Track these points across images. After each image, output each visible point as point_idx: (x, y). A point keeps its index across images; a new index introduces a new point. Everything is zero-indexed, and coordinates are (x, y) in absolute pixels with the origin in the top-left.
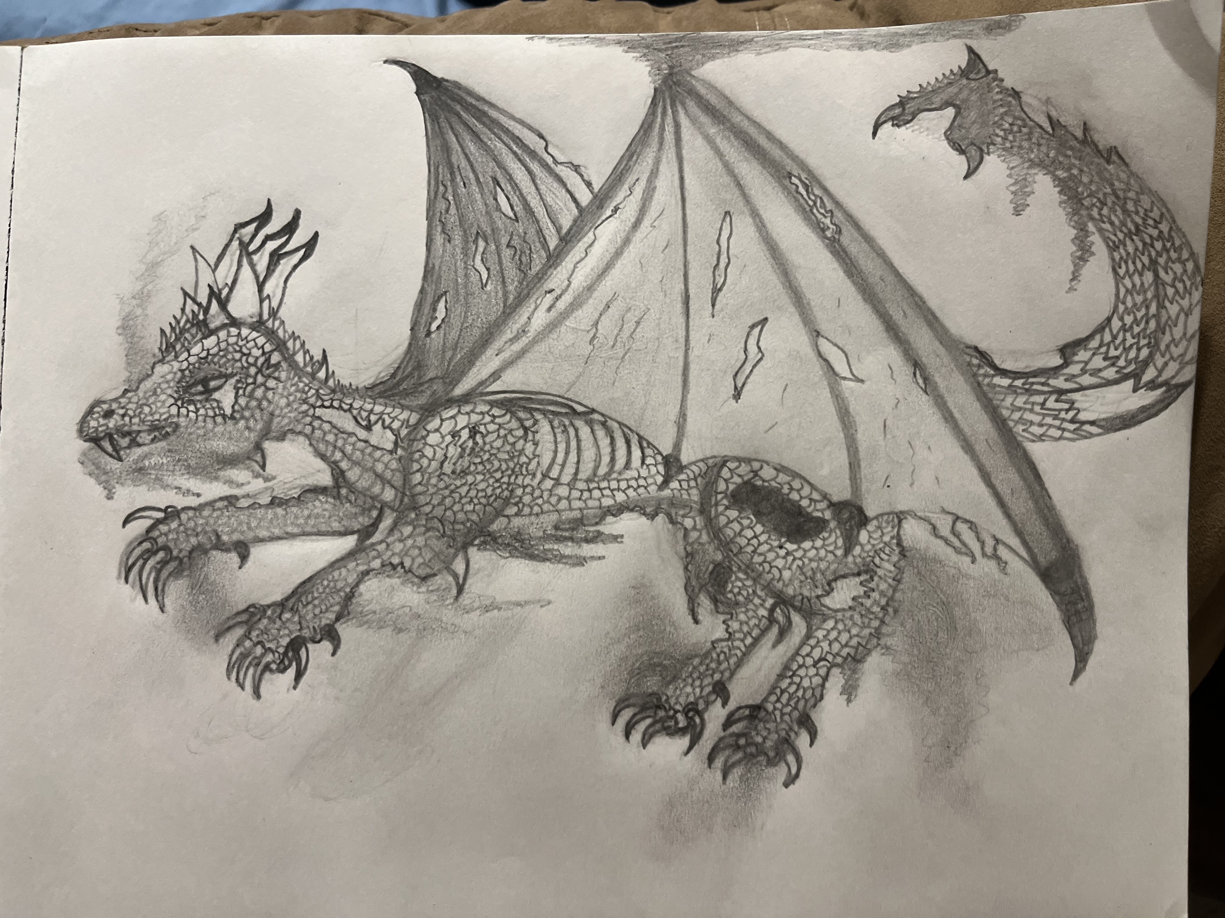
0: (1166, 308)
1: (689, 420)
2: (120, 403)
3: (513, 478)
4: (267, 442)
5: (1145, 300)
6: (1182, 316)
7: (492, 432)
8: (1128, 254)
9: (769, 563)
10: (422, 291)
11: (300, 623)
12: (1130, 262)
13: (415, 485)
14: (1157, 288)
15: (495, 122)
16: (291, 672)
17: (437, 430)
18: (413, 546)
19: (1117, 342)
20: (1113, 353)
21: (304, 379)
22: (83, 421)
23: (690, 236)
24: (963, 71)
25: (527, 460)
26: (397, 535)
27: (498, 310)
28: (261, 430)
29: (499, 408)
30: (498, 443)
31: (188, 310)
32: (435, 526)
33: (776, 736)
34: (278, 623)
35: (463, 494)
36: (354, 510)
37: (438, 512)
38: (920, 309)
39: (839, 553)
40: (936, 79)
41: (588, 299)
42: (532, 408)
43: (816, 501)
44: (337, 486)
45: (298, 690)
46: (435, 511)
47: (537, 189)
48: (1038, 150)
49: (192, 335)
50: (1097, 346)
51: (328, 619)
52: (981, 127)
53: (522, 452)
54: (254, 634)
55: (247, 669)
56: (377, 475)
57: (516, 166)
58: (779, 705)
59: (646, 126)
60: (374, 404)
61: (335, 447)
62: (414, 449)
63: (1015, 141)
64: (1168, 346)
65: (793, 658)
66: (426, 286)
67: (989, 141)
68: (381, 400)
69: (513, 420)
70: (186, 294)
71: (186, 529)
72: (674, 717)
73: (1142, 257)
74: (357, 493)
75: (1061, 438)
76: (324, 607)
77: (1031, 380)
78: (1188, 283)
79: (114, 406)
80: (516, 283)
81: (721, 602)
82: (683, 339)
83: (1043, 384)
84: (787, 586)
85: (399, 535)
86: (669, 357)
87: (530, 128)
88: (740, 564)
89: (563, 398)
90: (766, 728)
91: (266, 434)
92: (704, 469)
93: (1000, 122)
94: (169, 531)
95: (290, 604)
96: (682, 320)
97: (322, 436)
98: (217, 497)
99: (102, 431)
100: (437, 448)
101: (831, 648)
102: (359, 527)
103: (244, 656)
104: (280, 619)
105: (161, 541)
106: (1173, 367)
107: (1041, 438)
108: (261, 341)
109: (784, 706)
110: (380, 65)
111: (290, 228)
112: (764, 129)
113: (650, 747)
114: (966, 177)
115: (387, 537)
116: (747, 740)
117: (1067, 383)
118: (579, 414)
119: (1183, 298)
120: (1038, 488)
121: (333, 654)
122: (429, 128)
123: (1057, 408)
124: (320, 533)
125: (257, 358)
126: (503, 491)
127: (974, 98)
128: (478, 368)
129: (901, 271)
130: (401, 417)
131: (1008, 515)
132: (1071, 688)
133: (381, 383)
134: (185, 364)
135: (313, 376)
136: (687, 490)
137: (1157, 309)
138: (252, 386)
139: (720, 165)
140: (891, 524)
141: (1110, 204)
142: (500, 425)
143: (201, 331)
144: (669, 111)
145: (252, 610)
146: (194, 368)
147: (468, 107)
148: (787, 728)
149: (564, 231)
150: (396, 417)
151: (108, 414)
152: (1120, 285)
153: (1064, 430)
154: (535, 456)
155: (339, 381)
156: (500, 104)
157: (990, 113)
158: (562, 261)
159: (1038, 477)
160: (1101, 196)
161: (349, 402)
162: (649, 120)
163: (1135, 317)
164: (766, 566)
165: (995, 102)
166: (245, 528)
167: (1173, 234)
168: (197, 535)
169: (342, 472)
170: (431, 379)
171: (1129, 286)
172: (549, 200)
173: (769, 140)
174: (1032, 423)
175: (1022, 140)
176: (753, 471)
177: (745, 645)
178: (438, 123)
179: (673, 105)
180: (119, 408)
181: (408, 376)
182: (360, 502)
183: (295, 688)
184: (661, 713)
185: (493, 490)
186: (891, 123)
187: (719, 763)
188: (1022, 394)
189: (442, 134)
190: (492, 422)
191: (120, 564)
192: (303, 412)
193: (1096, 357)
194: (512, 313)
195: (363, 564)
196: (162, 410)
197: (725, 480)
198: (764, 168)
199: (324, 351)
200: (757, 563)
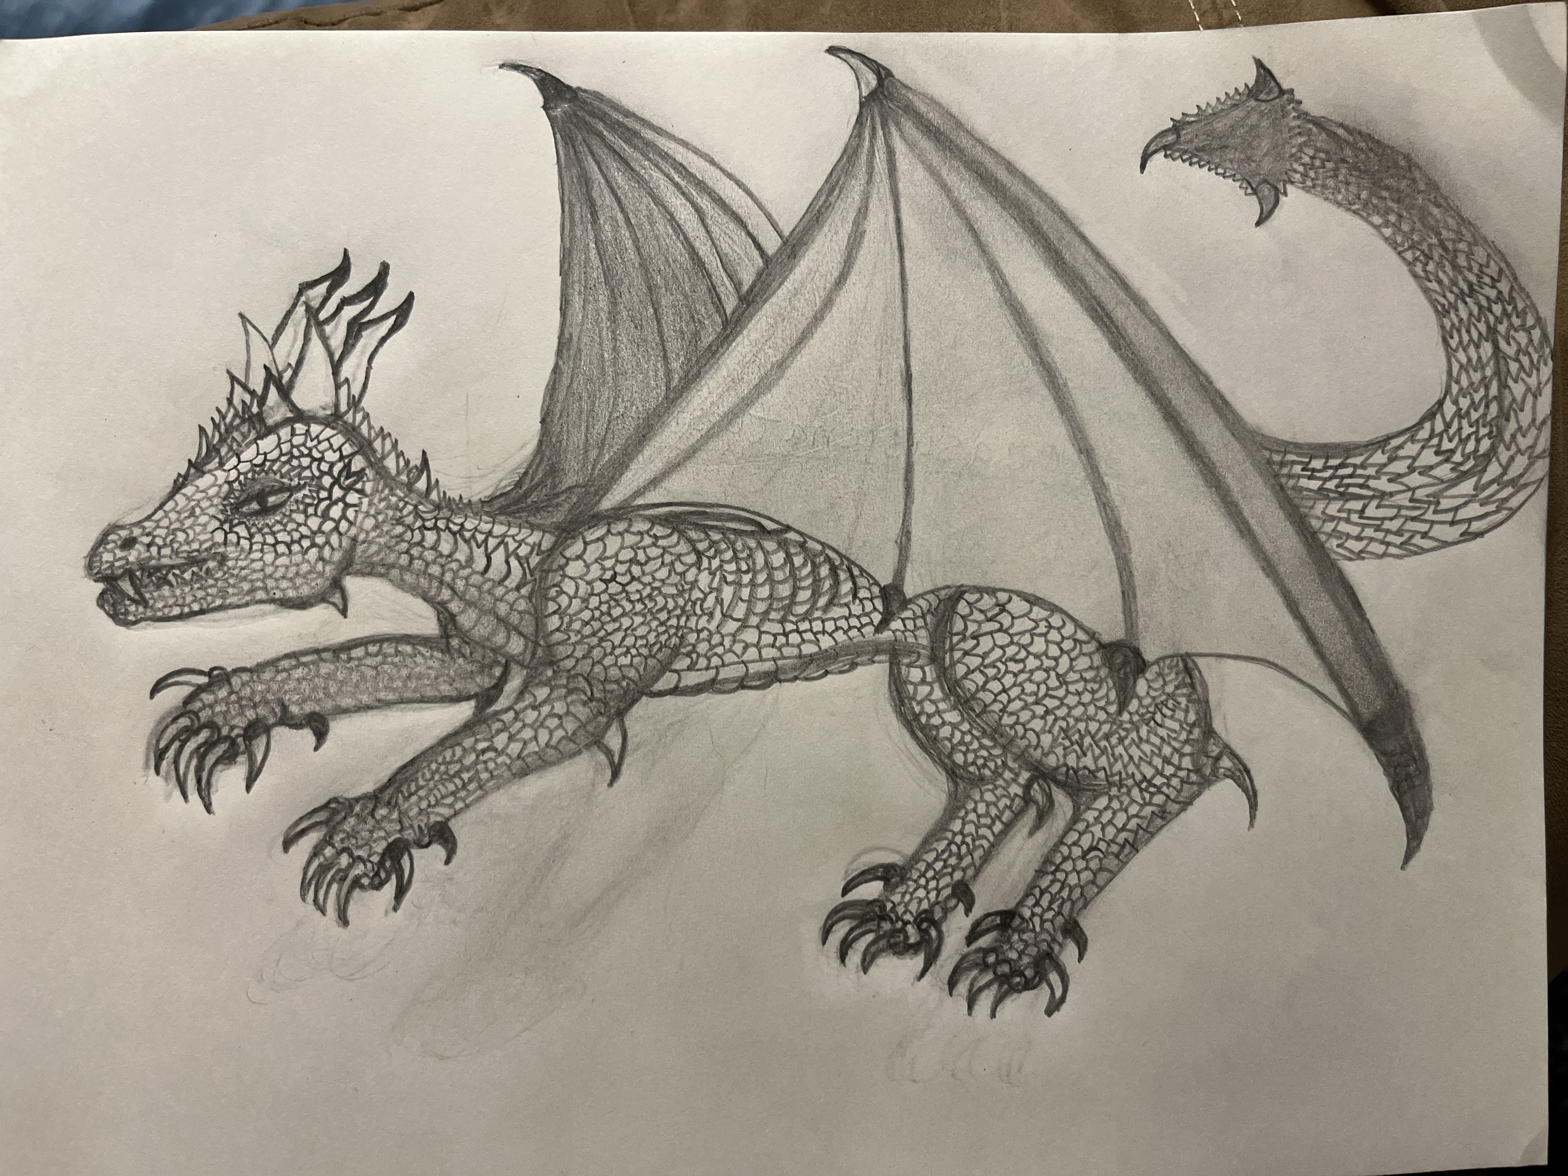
0: (1509, 387)
1: (914, 538)
2: (144, 528)
3: (683, 619)
4: (348, 578)
5: (1484, 378)
6: (1530, 398)
7: (654, 559)
8: (1461, 320)
9: (1024, 725)
10: (556, 370)
11: (400, 822)
12: (1463, 331)
13: (552, 632)
14: (1497, 363)
15: (649, 144)
16: (390, 889)
17: (579, 557)
18: (551, 715)
19: (1452, 431)
20: (1446, 445)
21: (398, 492)
22: (94, 553)
23: (911, 296)
24: (1250, 91)
25: (701, 596)
26: (528, 700)
27: (658, 395)
28: (340, 562)
29: (663, 526)
30: (663, 573)
31: (236, 401)
32: (580, 686)
33: (1036, 949)
34: (371, 822)
35: (617, 643)
36: (469, 668)
37: (584, 667)
38: (1206, 391)
39: (1113, 709)
40: (1218, 99)
41: (779, 378)
42: (707, 526)
43: (1081, 642)
44: (446, 635)
45: (400, 911)
46: (579, 667)
47: (708, 232)
48: (1347, 190)
49: (242, 434)
50: (1427, 436)
51: (438, 814)
52: (1275, 160)
53: (694, 584)
54: (337, 838)
55: (329, 885)
56: (499, 619)
57: (679, 202)
58: (1038, 910)
59: (850, 151)
60: (494, 523)
61: (441, 582)
62: (549, 582)
63: (1317, 179)
64: (1513, 436)
65: (1055, 849)
66: (560, 363)
67: (1285, 177)
68: (502, 518)
69: (682, 542)
70: (233, 379)
71: (240, 699)
72: (903, 930)
73: (1478, 324)
74: (472, 644)
75: (1384, 555)
76: (433, 800)
77: (1346, 481)
78: (1535, 357)
79: (137, 532)
80: (682, 359)
81: (962, 778)
82: (905, 433)
83: (1361, 486)
84: (1046, 755)
85: (532, 699)
86: (887, 456)
87: (697, 152)
88: (985, 727)
89: (748, 511)
90: (1021, 940)
91: (347, 566)
92: (935, 603)
93: (1298, 154)
94: (216, 702)
95: (386, 796)
96: (903, 407)
97: (423, 568)
98: (281, 654)
99: (120, 567)
100: (579, 581)
101: (1104, 835)
102: (477, 690)
103: (324, 869)
104: (373, 816)
105: (204, 715)
106: (1521, 462)
107: (1360, 555)
108: (338, 440)
109: (1044, 911)
110: (495, 71)
111: (376, 287)
112: (1003, 158)
113: (872, 970)
114: (1258, 224)
115: (516, 703)
116: (997, 956)
117: (1392, 484)
118: (769, 532)
119: (1529, 376)
120: (1358, 619)
121: (447, 862)
122: (561, 152)
123: (1380, 516)
124: (423, 700)
125: (332, 465)
126: (670, 637)
127: (1265, 123)
128: (633, 472)
129: (1180, 343)
130: (531, 540)
131: (1321, 654)
132: (1403, 874)
133: (502, 495)
134: (233, 474)
135: (410, 486)
136: (912, 632)
137: (1499, 390)
138: (328, 502)
139: (947, 203)
140: (1174, 670)
141: (1436, 257)
142: (664, 548)
143: (254, 428)
144: (880, 133)
145: (333, 805)
146: (246, 478)
147: (615, 126)
148: (1049, 939)
149: (745, 288)
150: (523, 540)
151: (129, 543)
152: (1453, 360)
153: (1388, 544)
154: (712, 590)
155: (444, 493)
156: (657, 121)
157: (1286, 142)
158: (743, 329)
159: (1357, 604)
160: (1425, 247)
161: (459, 521)
162: (854, 144)
163: (1472, 400)
164: (1020, 729)
165: (1291, 129)
166: (321, 695)
167: (1515, 294)
168: (255, 706)
169: (453, 617)
170: (570, 488)
171: (1464, 360)
172: (725, 247)
173: (1010, 172)
174: (1348, 536)
175: (1327, 177)
176: (998, 605)
177: (993, 833)
178: (573, 146)
179: (884, 125)
180: (142, 535)
181: (538, 485)
182: (478, 656)
183: (395, 909)
184: (886, 926)
185: (657, 636)
186: (1163, 153)
187: (962, 988)
188: (1335, 499)
189: (579, 161)
190: (654, 544)
191: (148, 749)
192: (397, 536)
193: (1425, 451)
194: (677, 398)
195: (485, 740)
196: (202, 537)
197: (962, 617)
198: (1004, 208)
199: (424, 453)
200: (1007, 725)
